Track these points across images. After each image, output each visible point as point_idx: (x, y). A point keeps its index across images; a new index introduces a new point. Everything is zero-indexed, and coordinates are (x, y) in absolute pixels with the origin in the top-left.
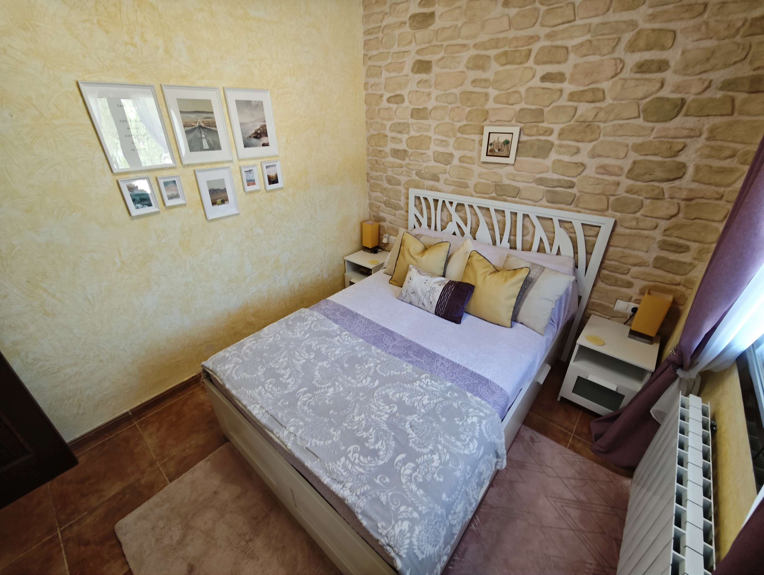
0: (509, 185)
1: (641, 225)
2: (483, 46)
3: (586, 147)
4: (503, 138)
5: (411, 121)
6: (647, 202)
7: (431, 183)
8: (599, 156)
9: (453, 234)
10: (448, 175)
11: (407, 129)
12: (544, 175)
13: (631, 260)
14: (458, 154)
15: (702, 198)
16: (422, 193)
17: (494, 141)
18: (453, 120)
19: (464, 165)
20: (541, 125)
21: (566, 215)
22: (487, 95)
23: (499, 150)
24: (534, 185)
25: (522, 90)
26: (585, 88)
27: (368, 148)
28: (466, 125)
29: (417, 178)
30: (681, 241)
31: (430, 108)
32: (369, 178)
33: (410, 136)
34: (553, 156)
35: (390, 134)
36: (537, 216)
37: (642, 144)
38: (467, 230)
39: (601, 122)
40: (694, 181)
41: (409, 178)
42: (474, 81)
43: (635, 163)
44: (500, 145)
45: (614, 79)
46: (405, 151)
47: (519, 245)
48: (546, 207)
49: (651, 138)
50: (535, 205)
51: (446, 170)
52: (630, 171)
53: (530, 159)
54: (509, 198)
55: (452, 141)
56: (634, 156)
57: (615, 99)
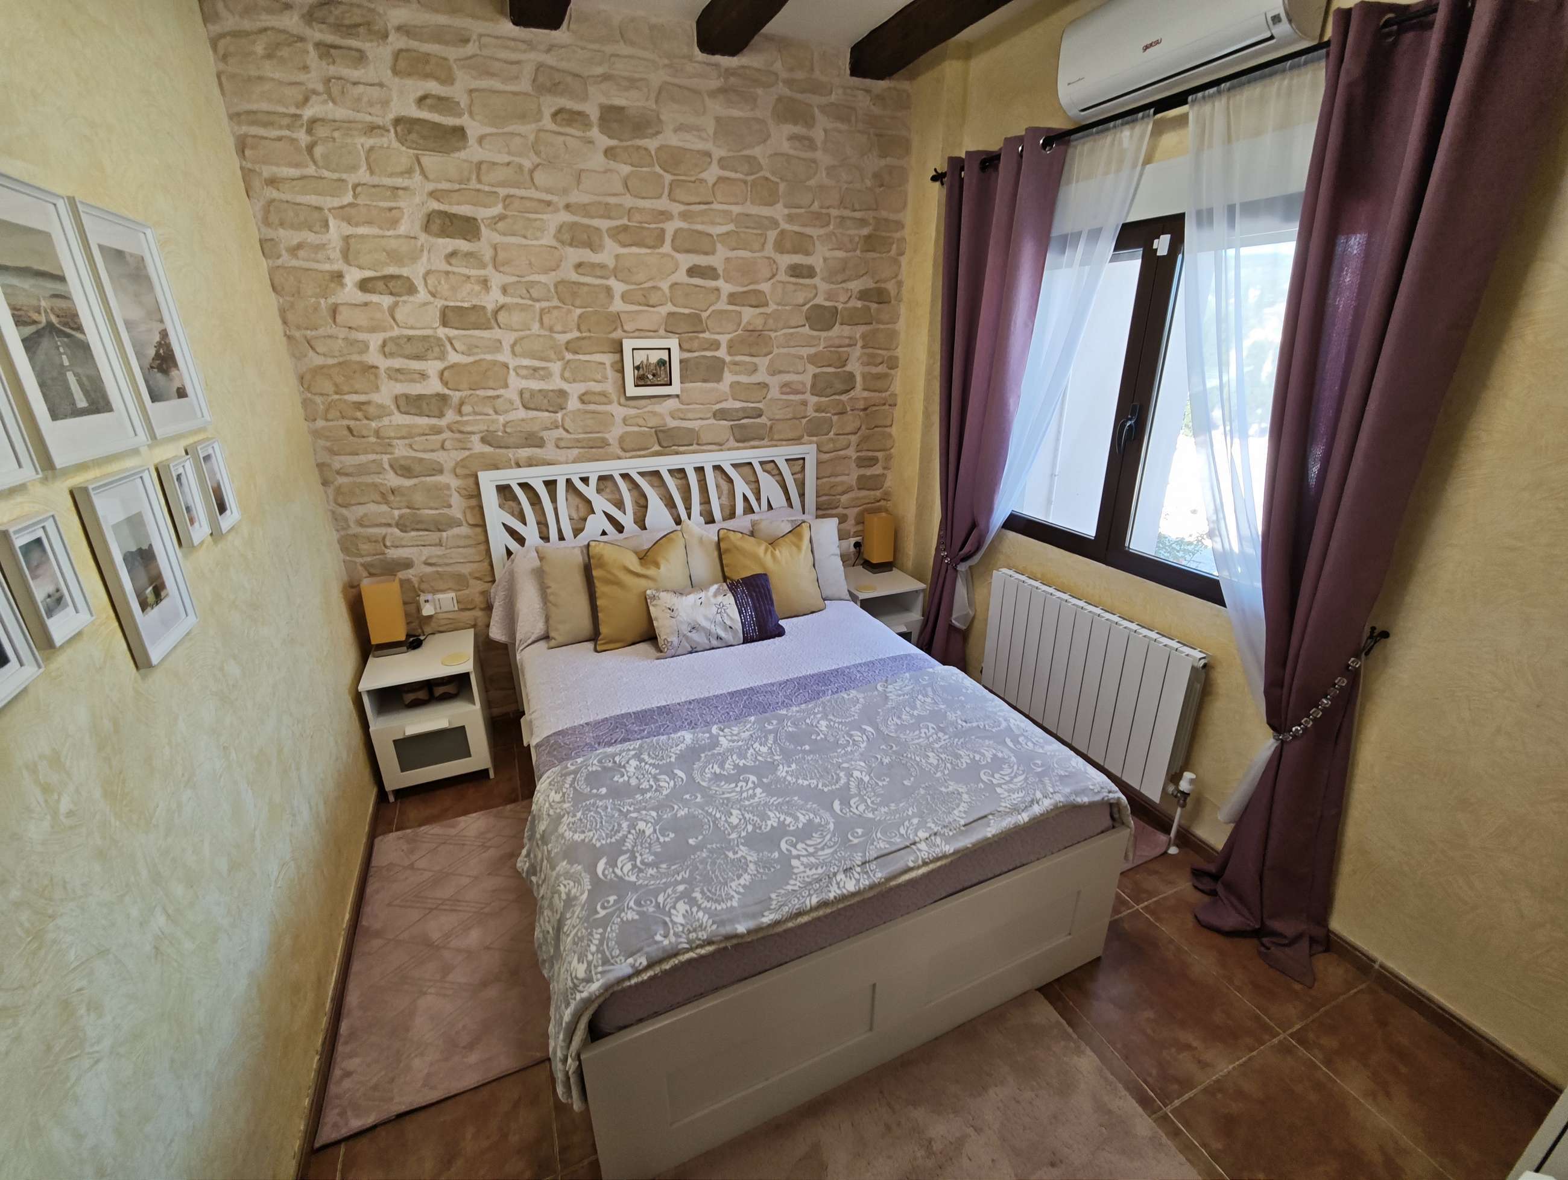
0: (678, 428)
1: (838, 446)
2: (584, 209)
3: (763, 362)
4: (654, 357)
5: (442, 332)
6: (835, 418)
7: (524, 453)
8: (780, 372)
9: (602, 535)
10: (561, 430)
11: (437, 349)
12: (723, 405)
13: (840, 489)
14: (575, 390)
15: (874, 405)
16: (512, 477)
17: (642, 362)
18: (551, 330)
19: (592, 407)
20: (701, 335)
21: (766, 453)
22: (608, 290)
23: (654, 375)
24: (712, 421)
25: (665, 286)
26: (745, 289)
27: (305, 403)
28: (578, 338)
29: (488, 449)
30: (870, 454)
31: (490, 307)
32: (325, 475)
33: (446, 364)
34: (728, 378)
35: (383, 363)
36: (732, 465)
37: (816, 355)
38: (627, 519)
39: (771, 330)
40: (864, 389)
41: (467, 453)
42: (579, 266)
43: (815, 376)
44: (652, 367)
45: (772, 281)
46: (443, 398)
47: (717, 514)
48: (738, 449)
49: (821, 348)
50: (722, 450)
51: (556, 421)
52: (813, 386)
53: (699, 384)
54: (682, 449)
55: (556, 367)
56: (812, 370)
57: (778, 304)
